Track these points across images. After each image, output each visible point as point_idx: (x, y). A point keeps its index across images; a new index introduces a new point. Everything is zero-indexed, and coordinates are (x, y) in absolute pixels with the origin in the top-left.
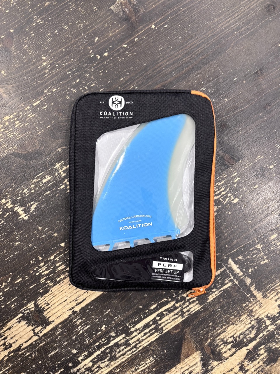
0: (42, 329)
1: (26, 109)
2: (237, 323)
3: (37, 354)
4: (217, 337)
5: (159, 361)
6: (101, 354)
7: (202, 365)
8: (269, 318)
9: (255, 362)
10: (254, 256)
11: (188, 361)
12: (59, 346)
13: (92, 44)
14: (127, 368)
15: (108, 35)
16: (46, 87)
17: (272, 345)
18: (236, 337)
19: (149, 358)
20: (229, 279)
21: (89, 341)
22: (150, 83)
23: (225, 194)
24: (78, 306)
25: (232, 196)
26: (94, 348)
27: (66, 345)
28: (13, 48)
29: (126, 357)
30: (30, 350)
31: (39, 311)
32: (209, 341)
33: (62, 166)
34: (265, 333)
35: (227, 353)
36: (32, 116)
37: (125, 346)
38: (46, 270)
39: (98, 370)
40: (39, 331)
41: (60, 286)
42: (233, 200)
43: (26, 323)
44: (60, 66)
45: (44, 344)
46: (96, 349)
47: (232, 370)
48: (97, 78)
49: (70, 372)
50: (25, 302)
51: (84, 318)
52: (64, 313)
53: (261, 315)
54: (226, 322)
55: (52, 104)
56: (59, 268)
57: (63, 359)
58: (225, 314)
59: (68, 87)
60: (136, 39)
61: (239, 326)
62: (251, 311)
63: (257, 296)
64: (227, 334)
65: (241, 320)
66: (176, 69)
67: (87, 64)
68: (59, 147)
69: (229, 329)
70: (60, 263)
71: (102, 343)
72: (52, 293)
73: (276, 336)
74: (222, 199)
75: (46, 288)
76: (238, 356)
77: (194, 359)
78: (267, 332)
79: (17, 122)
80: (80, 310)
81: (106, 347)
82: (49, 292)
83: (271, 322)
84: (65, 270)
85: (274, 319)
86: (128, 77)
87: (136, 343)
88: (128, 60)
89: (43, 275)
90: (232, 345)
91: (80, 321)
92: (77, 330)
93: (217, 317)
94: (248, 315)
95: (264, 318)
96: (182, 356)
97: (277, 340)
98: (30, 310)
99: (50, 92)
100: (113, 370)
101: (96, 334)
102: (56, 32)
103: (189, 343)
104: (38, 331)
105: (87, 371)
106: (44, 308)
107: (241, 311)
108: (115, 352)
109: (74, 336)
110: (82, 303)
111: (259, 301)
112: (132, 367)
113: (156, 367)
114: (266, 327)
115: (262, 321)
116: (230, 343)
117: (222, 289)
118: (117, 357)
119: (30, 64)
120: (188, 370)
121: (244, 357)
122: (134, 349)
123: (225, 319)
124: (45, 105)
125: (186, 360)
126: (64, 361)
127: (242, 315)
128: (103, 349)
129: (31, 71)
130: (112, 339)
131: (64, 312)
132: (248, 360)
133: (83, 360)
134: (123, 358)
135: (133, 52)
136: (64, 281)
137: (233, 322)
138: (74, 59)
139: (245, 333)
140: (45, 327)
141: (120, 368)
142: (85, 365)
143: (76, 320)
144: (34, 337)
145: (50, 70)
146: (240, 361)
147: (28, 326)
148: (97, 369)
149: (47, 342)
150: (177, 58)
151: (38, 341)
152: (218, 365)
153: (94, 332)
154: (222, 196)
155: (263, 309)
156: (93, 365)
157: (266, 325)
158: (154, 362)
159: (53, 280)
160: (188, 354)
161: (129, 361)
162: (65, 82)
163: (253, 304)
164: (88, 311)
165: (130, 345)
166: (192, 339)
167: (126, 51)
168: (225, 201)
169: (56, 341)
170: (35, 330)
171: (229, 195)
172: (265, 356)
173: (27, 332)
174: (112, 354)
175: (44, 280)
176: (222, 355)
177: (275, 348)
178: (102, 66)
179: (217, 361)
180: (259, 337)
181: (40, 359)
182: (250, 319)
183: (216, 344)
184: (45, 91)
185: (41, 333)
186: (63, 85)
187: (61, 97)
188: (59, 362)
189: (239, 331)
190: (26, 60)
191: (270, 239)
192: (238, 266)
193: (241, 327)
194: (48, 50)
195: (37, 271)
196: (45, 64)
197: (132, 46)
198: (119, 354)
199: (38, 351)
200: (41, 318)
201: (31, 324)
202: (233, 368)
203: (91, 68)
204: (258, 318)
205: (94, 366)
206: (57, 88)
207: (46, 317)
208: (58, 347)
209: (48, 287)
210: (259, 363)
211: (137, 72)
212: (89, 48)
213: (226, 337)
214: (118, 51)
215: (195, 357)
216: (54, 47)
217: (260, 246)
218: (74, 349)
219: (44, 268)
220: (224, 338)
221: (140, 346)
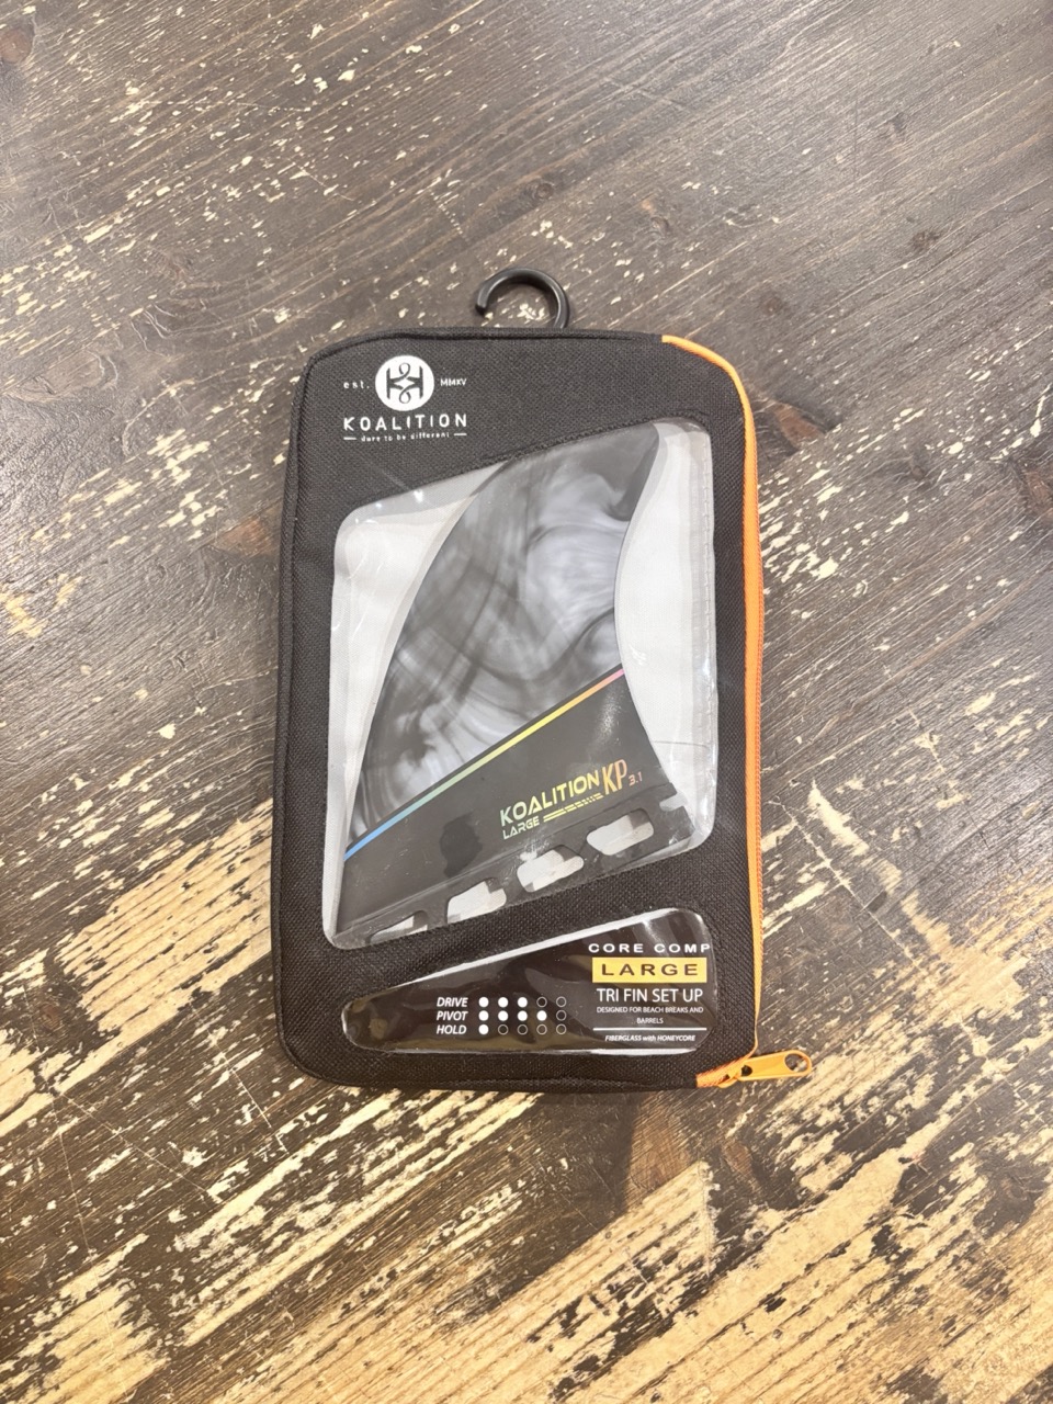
0: (71, 1061)
1: (60, 253)
2: (854, 1045)
3: (41, 1169)
4: (771, 1105)
5: (538, 1204)
6: (302, 1169)
7: (716, 1225)
8: (983, 1027)
9: (939, 1219)
10: (908, 781)
11: (657, 1205)
12: (130, 1137)
13: (298, 43)
14: (405, 1234)
15: (357, 19)
16: (134, 182)
17: (1006, 1142)
18: (854, 1105)
19: (499, 1189)
20: (814, 870)
21: (254, 1114)
22: (502, 169)
23: (783, 547)
24: (214, 972)
25: (810, 554)
26: (275, 1145)
27: (162, 1131)
28: (29, 62)
29: (405, 1184)
30: (15, 1153)
31: (64, 988)
32: (742, 1119)
33: (177, 447)
34: (970, 1090)
35: (817, 1173)
36: (77, 277)
37: (400, 1139)
38: (99, 828)
39: (289, 1240)
40: (57, 1074)
41: (149, 892)
42: (816, 567)
43: (8, 1041)
44: (188, 114)
45: (73, 1128)
46: (283, 1148)
47: (842, 1250)
48: (313, 150)
49: (174, 1249)
50: (8, 954)
51: (237, 1023)
52: (162, 1000)
53: (945, 1015)
54: (806, 1041)
55: (153, 237)
56: (148, 821)
57: (145, 1193)
58: (804, 1011)
59: (211, 180)
60: (454, 29)
61: (864, 1061)
62: (909, 999)
63: (931, 936)
64: (814, 1092)
65: (867, 1033)
66: (592, 122)
67: (282, 107)
68: (170, 383)
69: (823, 1068)
70: (154, 803)
71: (308, 1124)
72: (116, 920)
73: (1019, 1103)
74: (775, 563)
75: (96, 897)
76: (866, 1190)
77: (682, 1197)
78: (978, 1086)
79: (22, 299)
80: (224, 988)
81: (321, 1141)
82: (104, 914)
83: (991, 1043)
84: (170, 831)
85: (1003, 1032)
86: (425, 150)
87: (443, 1127)
88: (424, 94)
89: (87, 849)
90: (836, 1140)
91: (222, 1031)
92: (209, 1070)
93: (772, 1021)
94: (897, 1016)
95: (962, 1025)
96: (632, 1185)
97: (1025, 1124)
98: (26, 987)
99: (148, 197)
100: (350, 1241)
101: (283, 1088)
102: (179, 10)
103: (660, 1129)
104: (53, 1071)
105: (242, 1245)
106: (82, 978)
107: (867, 996)
108: (359, 1163)
109: (194, 1093)
110: (231, 961)
111: (937, 957)
112: (428, 1230)
113: (527, 1230)
114: (976, 1064)
115: (956, 1039)
116: (829, 1128)
117: (788, 907)
118: (366, 1183)
119: (84, 110)
120: (657, 1244)
121: (890, 1195)
122: (438, 1152)
123: (802, 1028)
124: (128, 241)
125: (650, 1202)
126: (147, 1204)
127: (873, 1013)
128: (309, 1150)
129: (85, 130)
130: (347, 1107)
131: (159, 997)
132: (906, 1207)
133: (225, 1196)
134: (389, 1190)
135: (442, 69)
136: (166, 870)
137: (835, 1041)
138: (234, 91)
139: (886, 1088)
140: (82, 1057)
141: (376, 1234)
142: (236, 1218)
143: (205, 1027)
144: (36, 1095)
145: (150, 129)
146: (875, 1210)
147: (14, 1052)
148: (284, 1236)
149: (84, 1118)
150: (596, 85)
151: (50, 1114)
152: (783, 1225)
153: (275, 1080)
154: (775, 551)
155: (957, 989)
156: (268, 1220)
157: (973, 1058)
158: (520, 1207)
159: (123, 866)
160: (656, 1173)
161: (415, 1203)
162: (203, 164)
163: (916, 971)
164: (252, 992)
165: (418, 1133)
166: (673, 1111)
167: (417, 64)
168: (785, 569)
169: (123, 1114)
170: (41, 1066)
171: (802, 548)
172: (977, 1191)
173: (10, 1074)
174: (347, 1170)
175: (88, 868)
176: (798, 1184)
177: (1021, 1157)
178: (332, 113)
179: (778, 1208)
180: (947, 1106)
181: (54, 1191)
182: (903, 1029)
183: (769, 1133)
184: (131, 196)
185: (63, 1079)
186: (196, 175)
187: (183, 213)
188: (130, 1207)
189: (863, 1080)
190: (71, 99)
191: (968, 714)
192: (847, 818)
193: (870, 1065)
194: (150, 66)
195: (63, 832)
196: (133, 108)
197: (438, 50)
198: (377, 1172)
199: (47, 1156)
200: (68, 1020)
201: (29, 1043)
202: (848, 1244)
203: (294, 119)
204: (937, 1025)
205: (270, 1224)
206: (172, 186)
207: (88, 1016)
208: (130, 1141)
209: (101, 896)
210: (954, 1220)
211: (454, 133)
212: (291, 57)
213: (810, 1102)
214: (391, 64)
215: (685, 1190)
216: (168, 57)
217: (931, 739)
218: (195, 1149)
219: (91, 823)
220: (802, 1110)
221: (460, 1140)
